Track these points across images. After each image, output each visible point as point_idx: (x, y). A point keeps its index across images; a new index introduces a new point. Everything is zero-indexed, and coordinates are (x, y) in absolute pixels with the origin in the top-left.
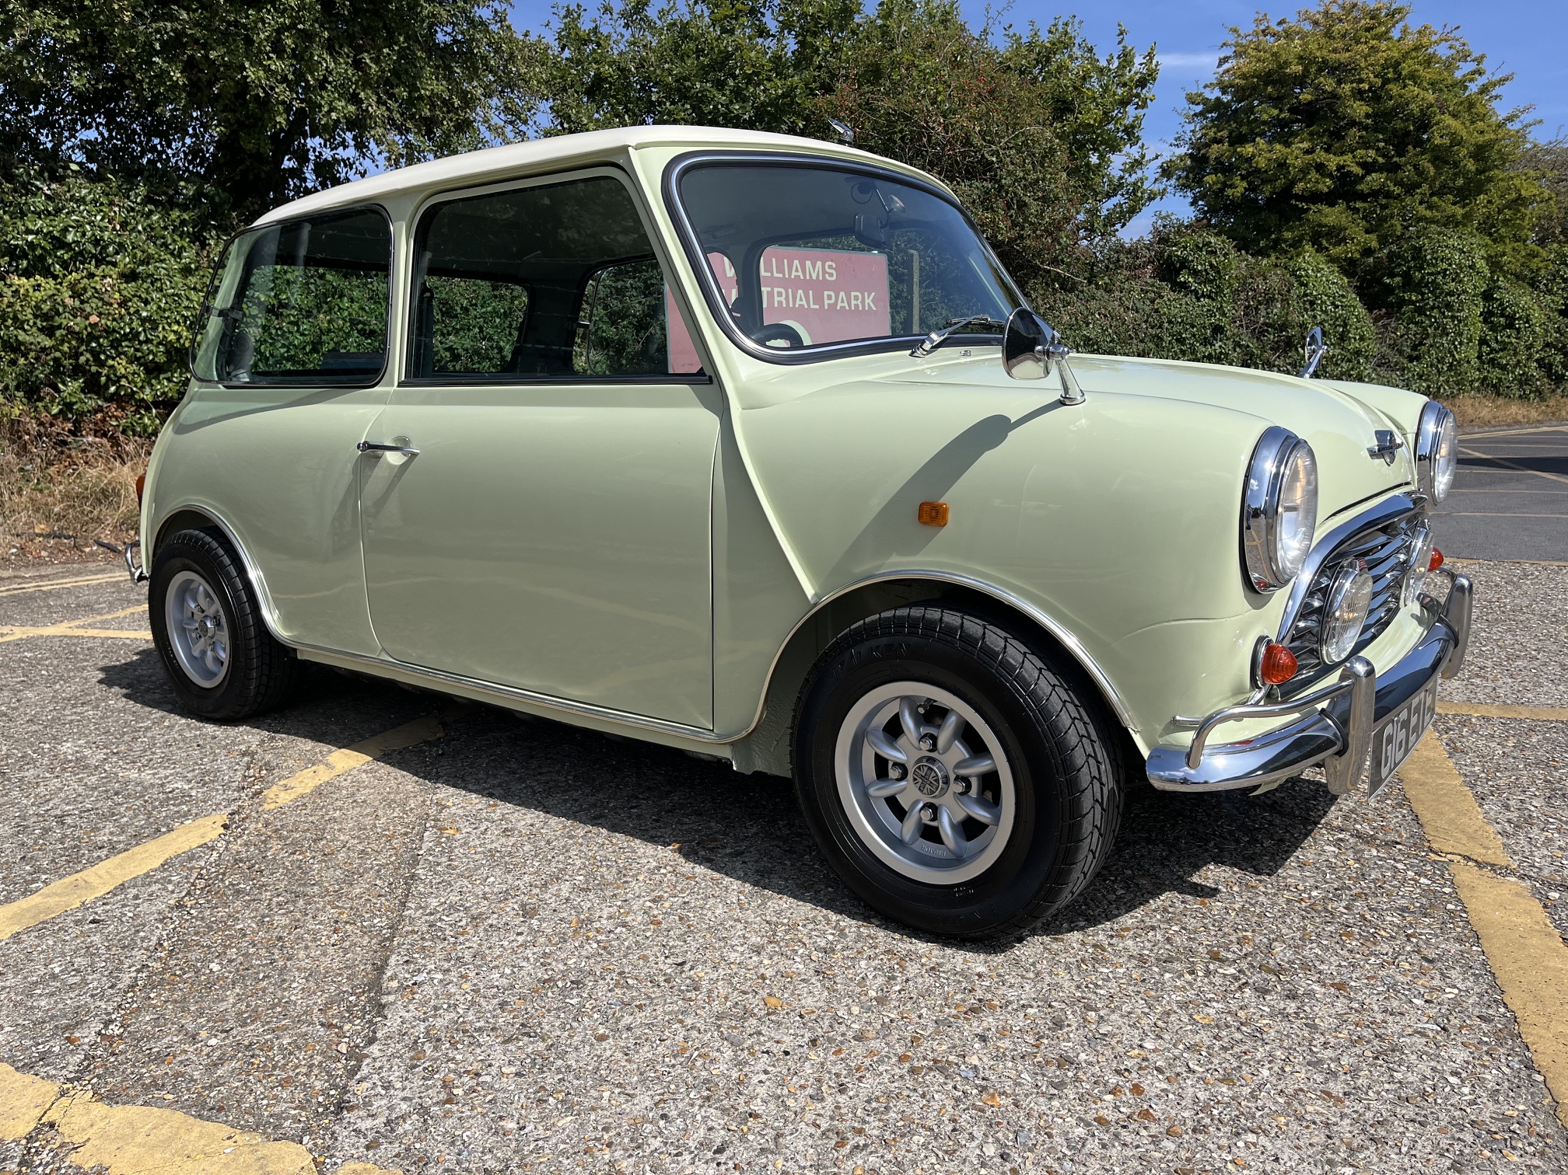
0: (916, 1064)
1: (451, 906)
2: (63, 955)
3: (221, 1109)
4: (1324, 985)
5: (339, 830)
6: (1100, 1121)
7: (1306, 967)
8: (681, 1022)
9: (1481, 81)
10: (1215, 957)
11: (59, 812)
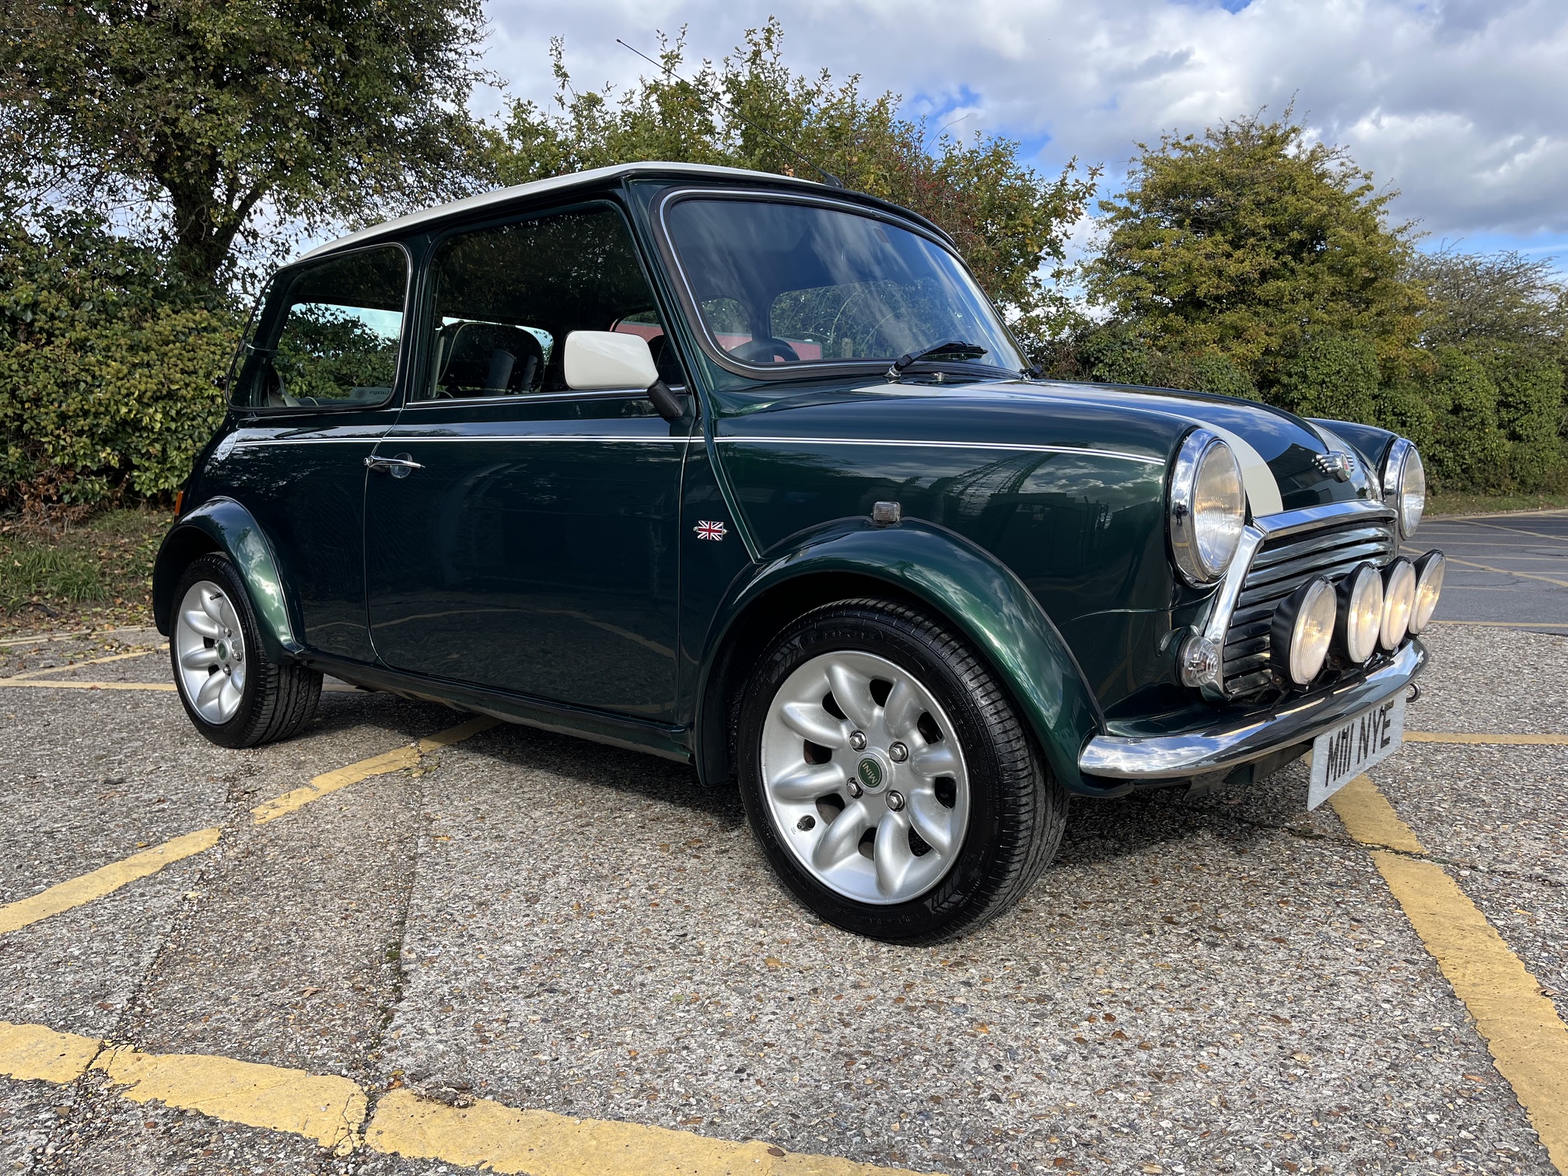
0: (910, 1004)
1: (456, 896)
2: (80, 941)
3: (265, 1054)
4: (1266, 939)
5: (334, 839)
6: (1080, 1040)
7: (1251, 928)
8: (690, 978)
9: (1369, 196)
10: (1170, 921)
11: (48, 829)
